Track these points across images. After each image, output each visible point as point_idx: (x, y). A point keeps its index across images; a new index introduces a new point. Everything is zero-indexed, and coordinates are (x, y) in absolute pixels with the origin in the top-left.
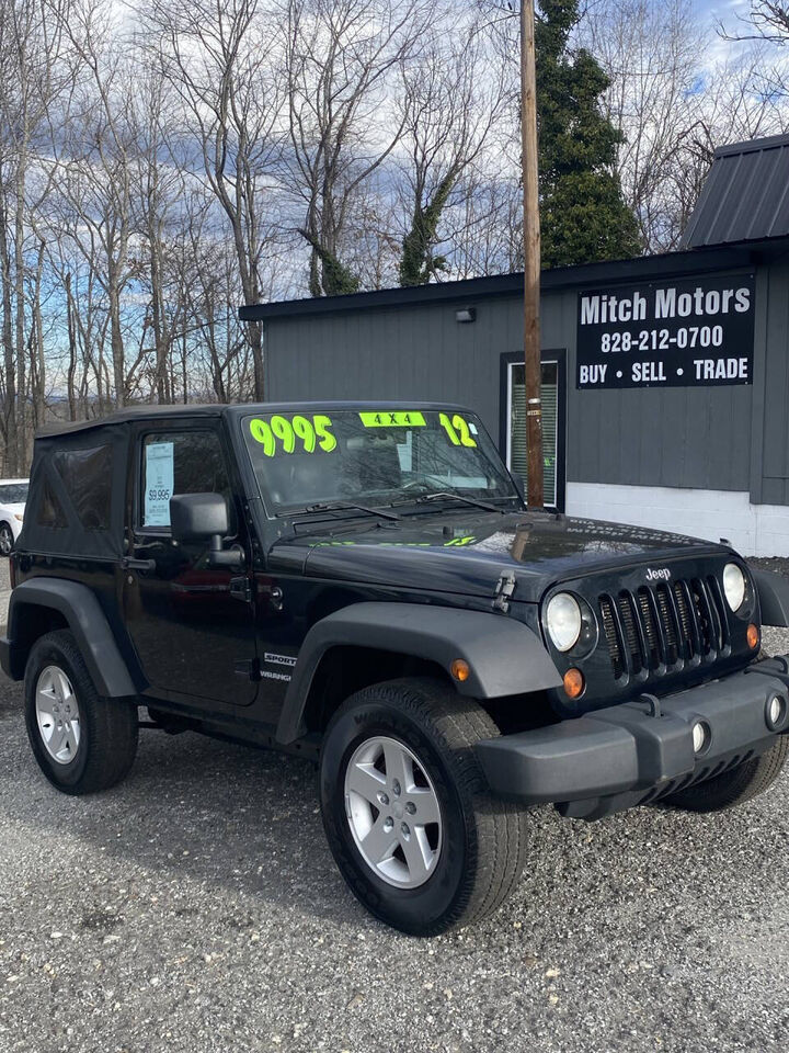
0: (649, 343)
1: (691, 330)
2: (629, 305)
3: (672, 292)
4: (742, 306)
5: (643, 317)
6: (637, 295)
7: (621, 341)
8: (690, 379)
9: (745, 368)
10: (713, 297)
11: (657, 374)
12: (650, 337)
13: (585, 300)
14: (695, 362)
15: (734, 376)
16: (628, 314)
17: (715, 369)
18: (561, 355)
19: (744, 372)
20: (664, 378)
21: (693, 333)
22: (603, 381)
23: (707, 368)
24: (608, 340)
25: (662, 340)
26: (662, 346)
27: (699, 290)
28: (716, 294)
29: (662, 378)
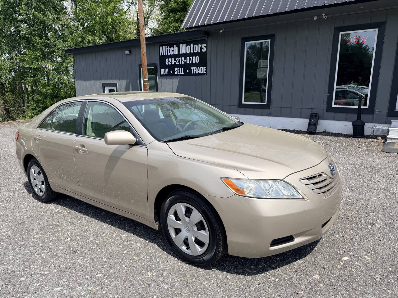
0: (179, 62)
1: (190, 57)
2: (173, 49)
3: (185, 45)
4: (204, 50)
5: (177, 53)
6: (175, 46)
7: (171, 61)
8: (190, 74)
10: (196, 47)
11: (181, 72)
12: (179, 60)
13: (161, 47)
14: (192, 68)
15: (202, 73)
16: (173, 52)
17: (197, 70)
18: (155, 65)
19: (205, 71)
21: (191, 58)
22: (167, 74)
23: (195, 70)
24: (168, 60)
25: (182, 61)
26: (183, 63)
27: (192, 44)
28: (196, 45)
29: (183, 73)
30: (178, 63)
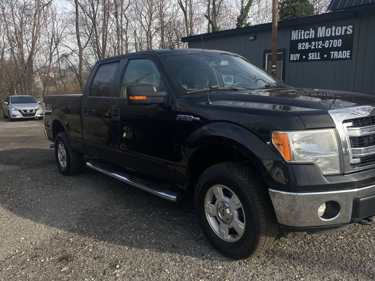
0: (315, 46)
1: (330, 41)
2: (308, 33)
3: (324, 28)
4: (349, 32)
5: (313, 37)
6: (311, 29)
7: (305, 45)
9: (349, 54)
11: (317, 57)
12: (315, 44)
13: (293, 32)
14: (331, 52)
15: (345, 57)
17: (338, 55)
18: (284, 50)
19: (349, 56)
20: (320, 58)
22: (298, 59)
23: (335, 55)
24: (301, 45)
25: (319, 45)
26: (320, 47)
27: (334, 27)
28: (340, 28)
29: (319, 58)
30: (314, 48)
